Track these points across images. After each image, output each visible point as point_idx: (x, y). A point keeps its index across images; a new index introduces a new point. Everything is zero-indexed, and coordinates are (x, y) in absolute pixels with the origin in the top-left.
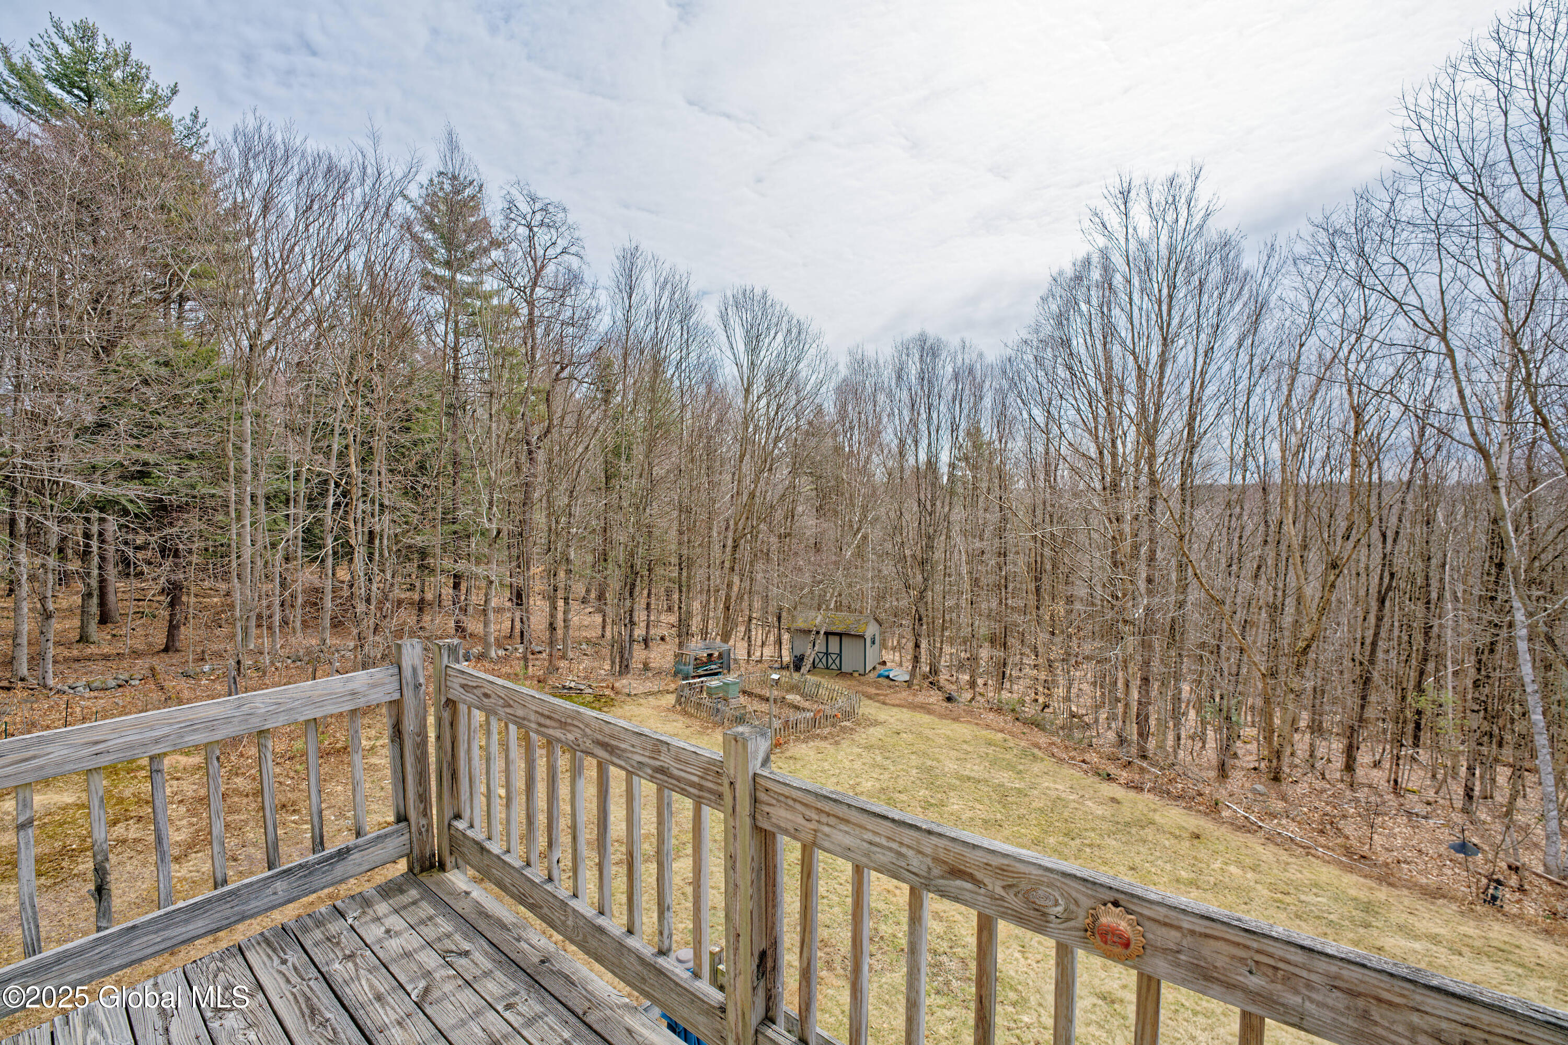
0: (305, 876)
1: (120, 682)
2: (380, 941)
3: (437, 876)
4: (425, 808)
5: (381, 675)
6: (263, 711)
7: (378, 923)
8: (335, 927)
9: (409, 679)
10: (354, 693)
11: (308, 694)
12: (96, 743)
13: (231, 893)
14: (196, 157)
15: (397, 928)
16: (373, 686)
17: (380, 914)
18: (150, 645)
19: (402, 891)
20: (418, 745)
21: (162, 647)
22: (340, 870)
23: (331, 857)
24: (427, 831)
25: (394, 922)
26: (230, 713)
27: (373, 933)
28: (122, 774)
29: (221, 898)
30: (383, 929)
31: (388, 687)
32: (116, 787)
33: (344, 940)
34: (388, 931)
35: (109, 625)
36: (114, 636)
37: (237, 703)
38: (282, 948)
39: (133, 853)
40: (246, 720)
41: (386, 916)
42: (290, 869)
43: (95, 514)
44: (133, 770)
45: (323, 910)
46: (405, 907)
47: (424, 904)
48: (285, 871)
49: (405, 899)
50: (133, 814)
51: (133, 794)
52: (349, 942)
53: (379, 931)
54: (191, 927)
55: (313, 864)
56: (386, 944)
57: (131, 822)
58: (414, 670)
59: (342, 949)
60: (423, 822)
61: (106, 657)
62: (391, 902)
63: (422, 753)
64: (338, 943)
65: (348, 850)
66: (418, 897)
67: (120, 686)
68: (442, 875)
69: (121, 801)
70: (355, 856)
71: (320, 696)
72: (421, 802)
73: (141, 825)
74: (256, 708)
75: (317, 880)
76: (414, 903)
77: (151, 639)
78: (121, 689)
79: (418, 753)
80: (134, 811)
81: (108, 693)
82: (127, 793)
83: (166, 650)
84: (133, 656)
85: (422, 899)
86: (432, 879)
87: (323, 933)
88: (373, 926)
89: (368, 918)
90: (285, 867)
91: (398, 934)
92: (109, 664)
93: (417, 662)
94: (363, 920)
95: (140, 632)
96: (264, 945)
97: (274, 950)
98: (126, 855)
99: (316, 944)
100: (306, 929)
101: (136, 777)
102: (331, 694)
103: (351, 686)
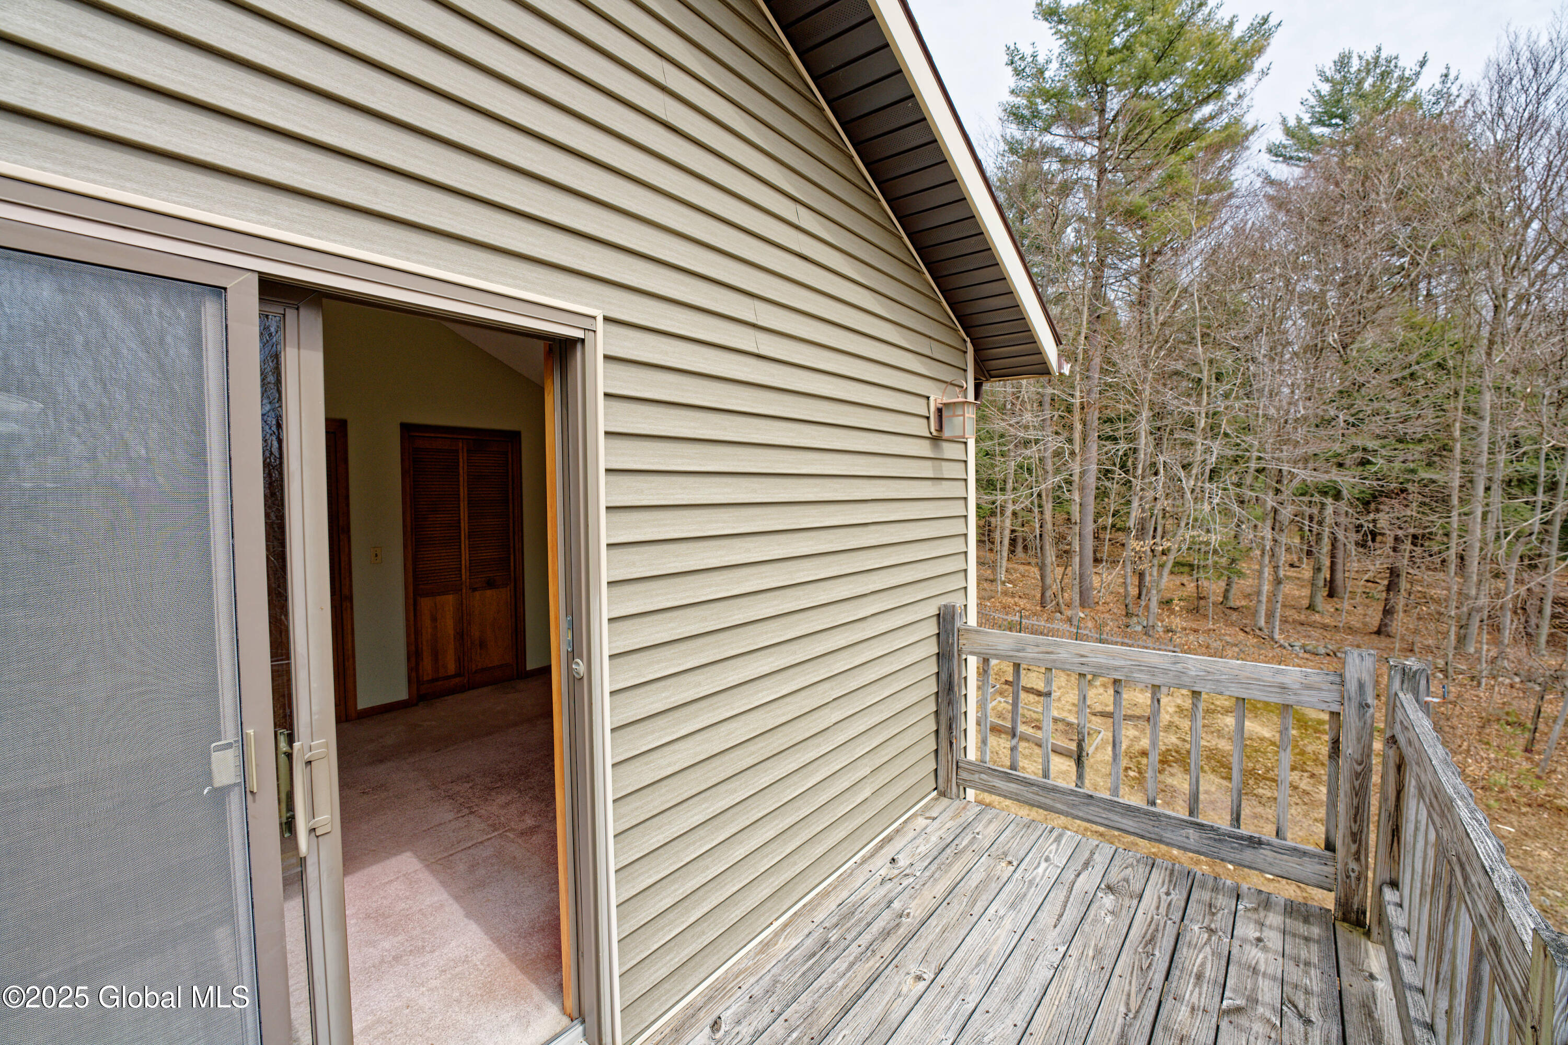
0: (1215, 840)
1: (1328, 651)
2: (1245, 940)
3: (1356, 935)
4: (1358, 852)
5: (1317, 679)
6: (1194, 673)
7: (1258, 928)
8: (1222, 901)
9: (1353, 694)
10: (1283, 688)
11: (1237, 672)
12: (1082, 656)
13: (1155, 814)
14: (1446, 120)
15: (1270, 945)
16: (1309, 687)
17: (1268, 923)
18: (1365, 624)
19: (1306, 920)
20: (1358, 775)
21: (1376, 629)
22: (1248, 855)
23: (1242, 838)
24: (1358, 879)
25: (1274, 939)
26: (1167, 666)
27: (1247, 930)
28: (1310, 731)
29: (1147, 813)
30: (1257, 934)
31: (1325, 694)
32: (1302, 740)
33: (1219, 915)
34: (1259, 940)
35: (1335, 599)
36: (1337, 609)
37: (1173, 659)
38: (1175, 884)
39: (1299, 801)
40: (1179, 677)
41: (1271, 927)
42: (1203, 825)
43: (1317, 498)
44: (1319, 732)
45: (1229, 882)
46: (1294, 935)
47: (1314, 948)
48: (1198, 824)
49: (1302, 929)
50: (1308, 768)
51: (1314, 751)
52: (1221, 921)
53: (1252, 932)
54: (1124, 821)
55: (1224, 835)
56: (1247, 947)
57: (1306, 774)
58: (1361, 686)
59: (1212, 921)
60: (1353, 865)
61: (1325, 627)
62: (1288, 921)
63: (1361, 785)
64: (1214, 914)
65: (1260, 843)
66: (1316, 937)
67: (1328, 655)
68: (1363, 940)
69: (1303, 753)
70: (1266, 852)
71: (1248, 678)
72: (1354, 842)
73: (1312, 781)
74: (1188, 669)
75: (1225, 851)
76: (1307, 939)
77: (1368, 619)
78: (1328, 658)
79: (1357, 783)
80: (1310, 766)
81: (1317, 658)
82: (1309, 749)
83: (1378, 632)
84: (1348, 631)
85: (1318, 942)
86: (1350, 936)
87: (1211, 899)
88: (1252, 926)
89: (1255, 916)
90: (1199, 821)
91: (1265, 949)
92: (1325, 634)
93: (1366, 677)
94: (1249, 914)
95: (1360, 610)
96: (1168, 872)
97: (1170, 881)
98: (1294, 799)
99: (1198, 901)
100: (1203, 886)
101: (1319, 738)
102: (1259, 680)
103: (1280, 679)
